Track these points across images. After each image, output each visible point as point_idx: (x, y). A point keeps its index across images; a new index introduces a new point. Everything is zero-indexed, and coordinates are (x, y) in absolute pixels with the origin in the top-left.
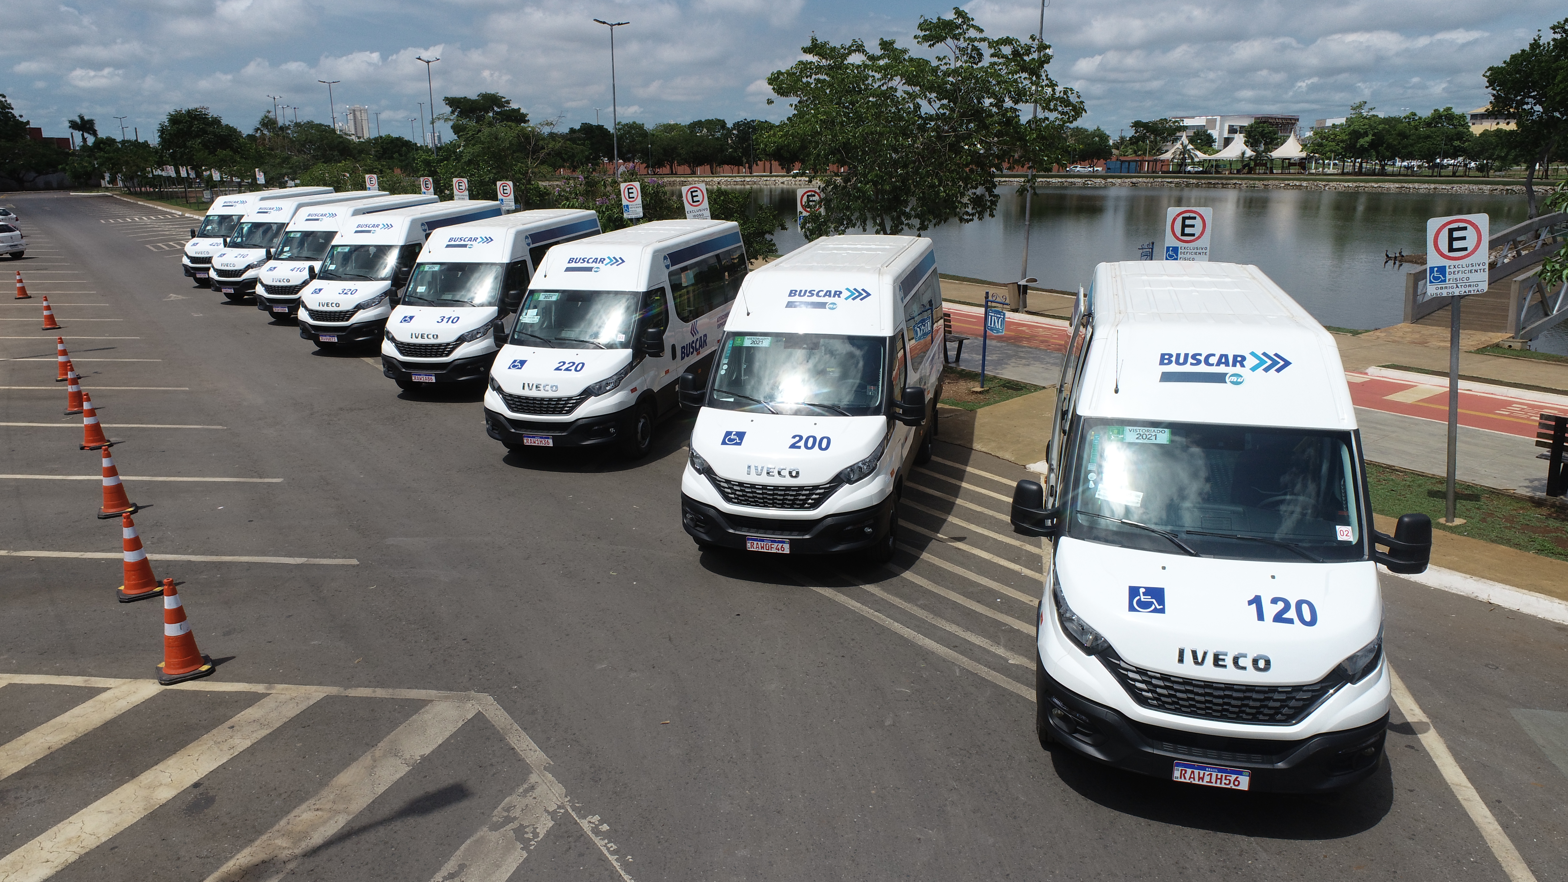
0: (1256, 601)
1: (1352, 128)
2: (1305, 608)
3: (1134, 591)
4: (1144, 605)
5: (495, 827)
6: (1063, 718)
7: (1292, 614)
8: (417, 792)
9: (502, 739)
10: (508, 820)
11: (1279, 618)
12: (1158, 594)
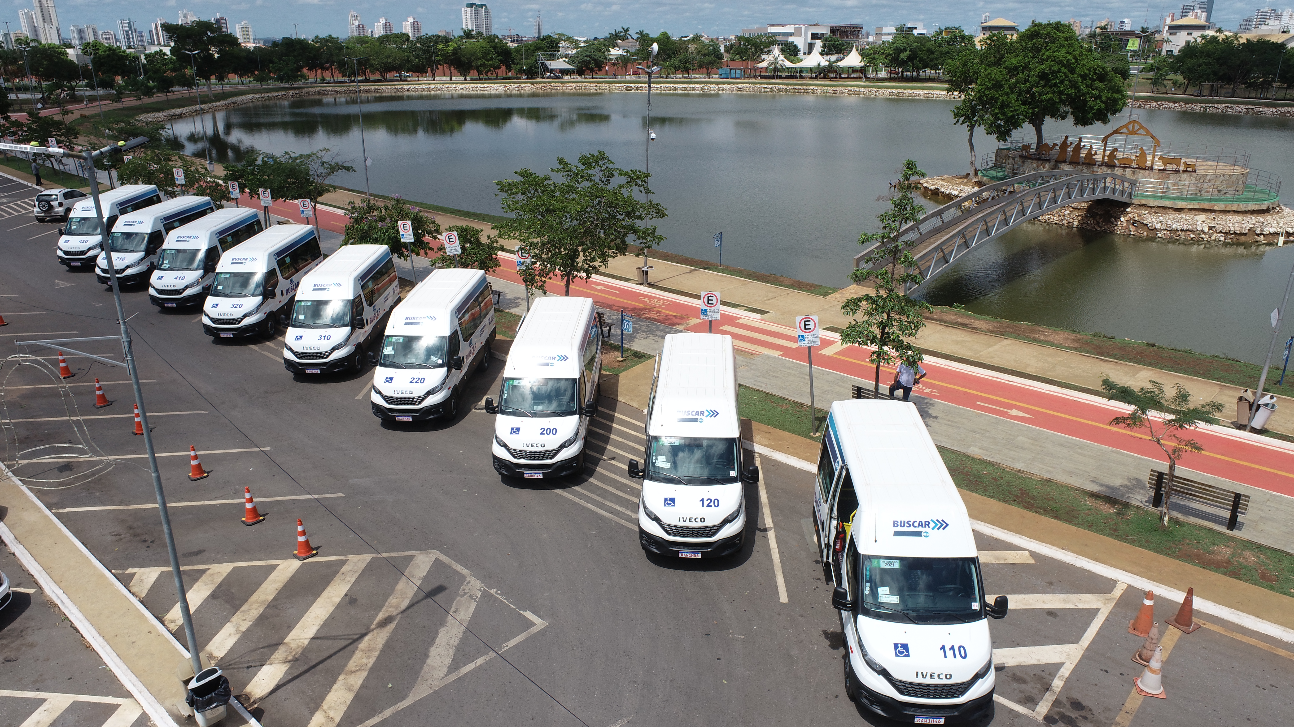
0: (702, 500)
1: (895, 45)
2: (716, 501)
3: (666, 499)
4: (669, 504)
5: (462, 596)
6: (646, 541)
7: (712, 504)
8: (427, 589)
9: (450, 567)
10: (466, 594)
11: (708, 505)
12: (673, 500)
